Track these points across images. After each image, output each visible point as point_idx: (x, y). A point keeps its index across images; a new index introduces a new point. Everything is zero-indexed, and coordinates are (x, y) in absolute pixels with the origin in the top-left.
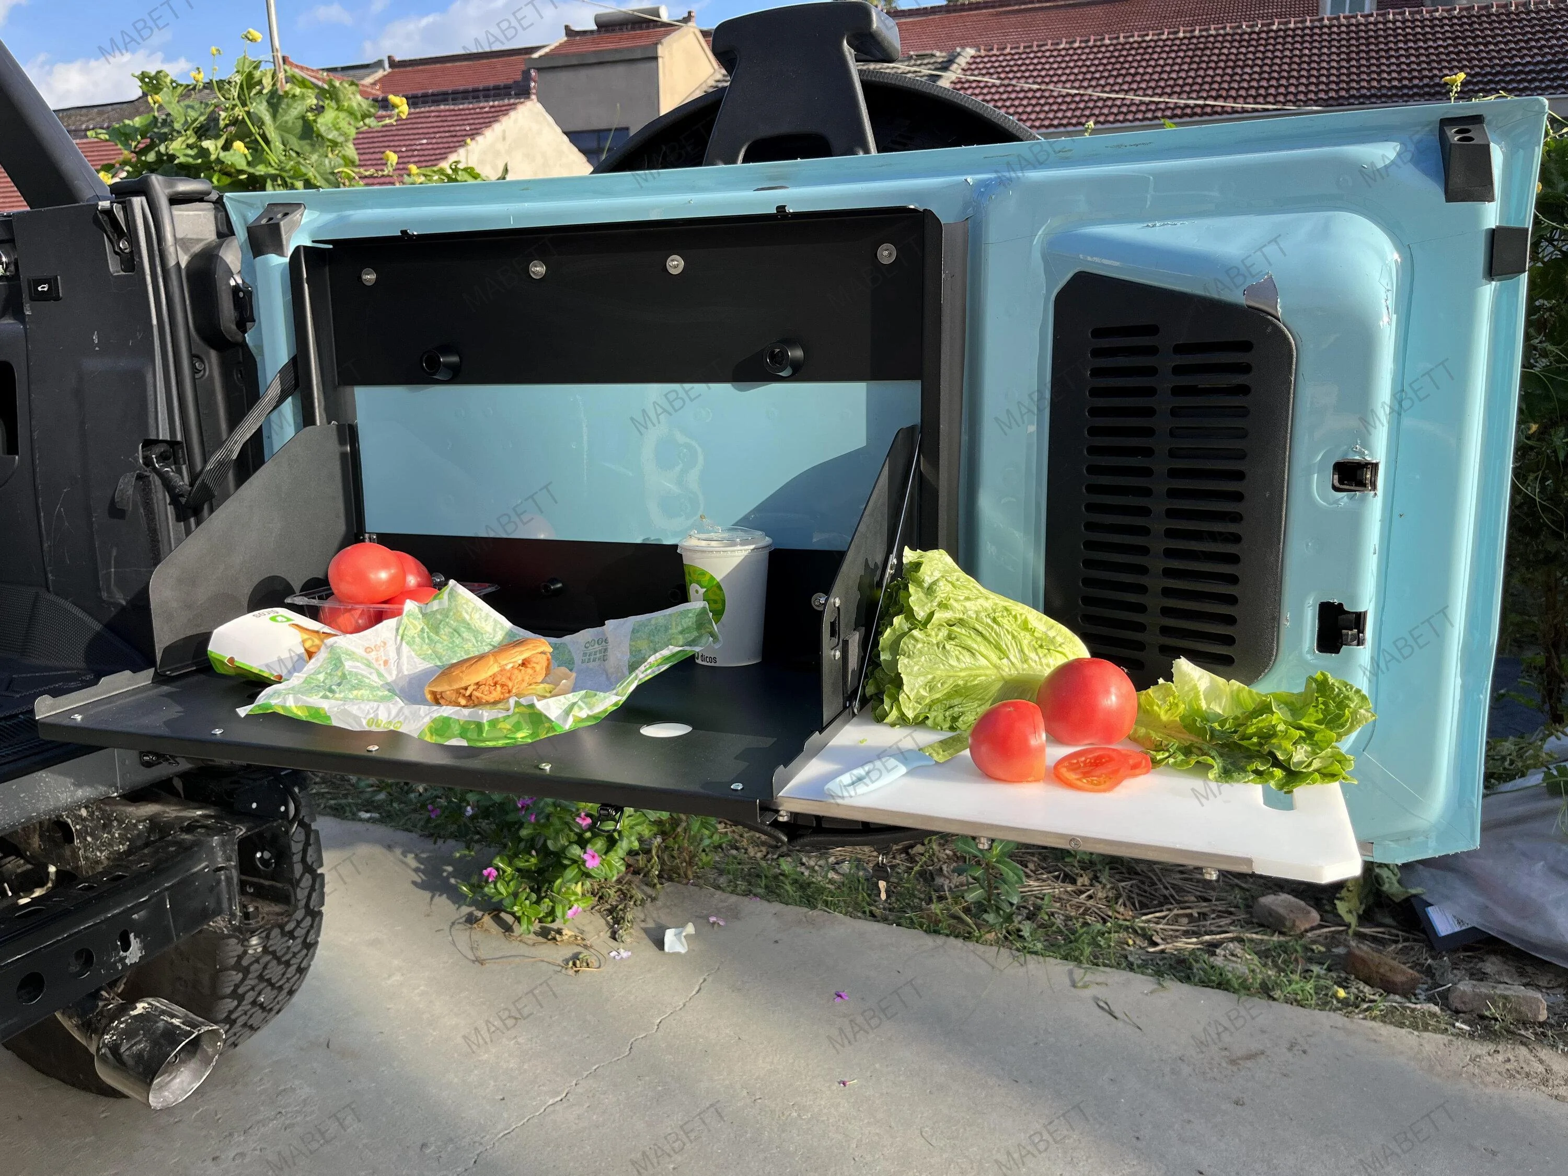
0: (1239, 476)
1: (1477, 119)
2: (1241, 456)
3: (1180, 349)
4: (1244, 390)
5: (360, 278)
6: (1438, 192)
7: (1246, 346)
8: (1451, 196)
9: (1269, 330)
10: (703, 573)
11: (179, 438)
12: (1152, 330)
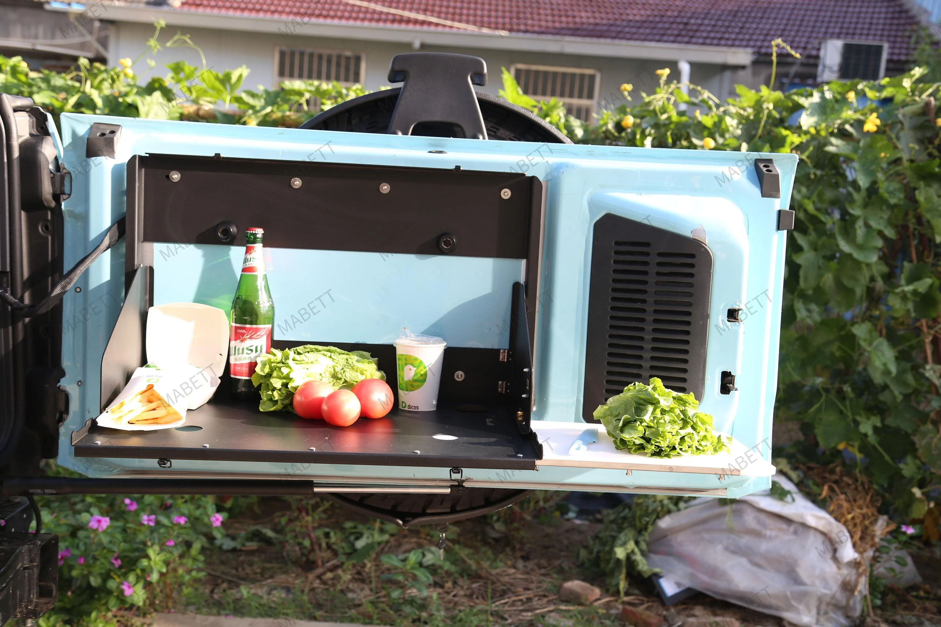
0: (689, 314)
1: (770, 161)
2: (690, 304)
3: (660, 255)
4: (692, 275)
5: (168, 177)
6: (757, 191)
7: (693, 256)
8: (763, 196)
9: (703, 250)
10: (416, 359)
11: (8, 269)
12: (647, 245)
